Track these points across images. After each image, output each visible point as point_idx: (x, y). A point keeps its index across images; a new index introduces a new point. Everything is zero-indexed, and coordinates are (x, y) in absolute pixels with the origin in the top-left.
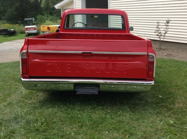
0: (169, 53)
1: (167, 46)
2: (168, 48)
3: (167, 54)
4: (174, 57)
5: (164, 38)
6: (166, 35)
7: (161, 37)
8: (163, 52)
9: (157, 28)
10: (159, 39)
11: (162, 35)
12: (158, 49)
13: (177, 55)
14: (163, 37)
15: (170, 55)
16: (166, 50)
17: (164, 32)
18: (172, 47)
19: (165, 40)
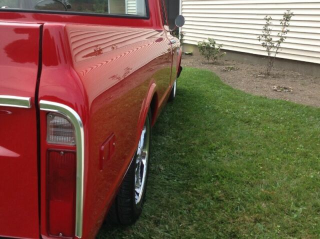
0: (284, 85)
1: (283, 69)
2: (285, 74)
3: (279, 87)
4: (292, 93)
5: (277, 53)
6: (282, 45)
7: (272, 50)
8: (273, 81)
9: (265, 30)
10: (266, 54)
11: (274, 46)
12: (264, 76)
13: (301, 88)
14: (275, 50)
15: (285, 88)
16: (279, 77)
17: (278, 39)
18: (294, 71)
19: (278, 56)
